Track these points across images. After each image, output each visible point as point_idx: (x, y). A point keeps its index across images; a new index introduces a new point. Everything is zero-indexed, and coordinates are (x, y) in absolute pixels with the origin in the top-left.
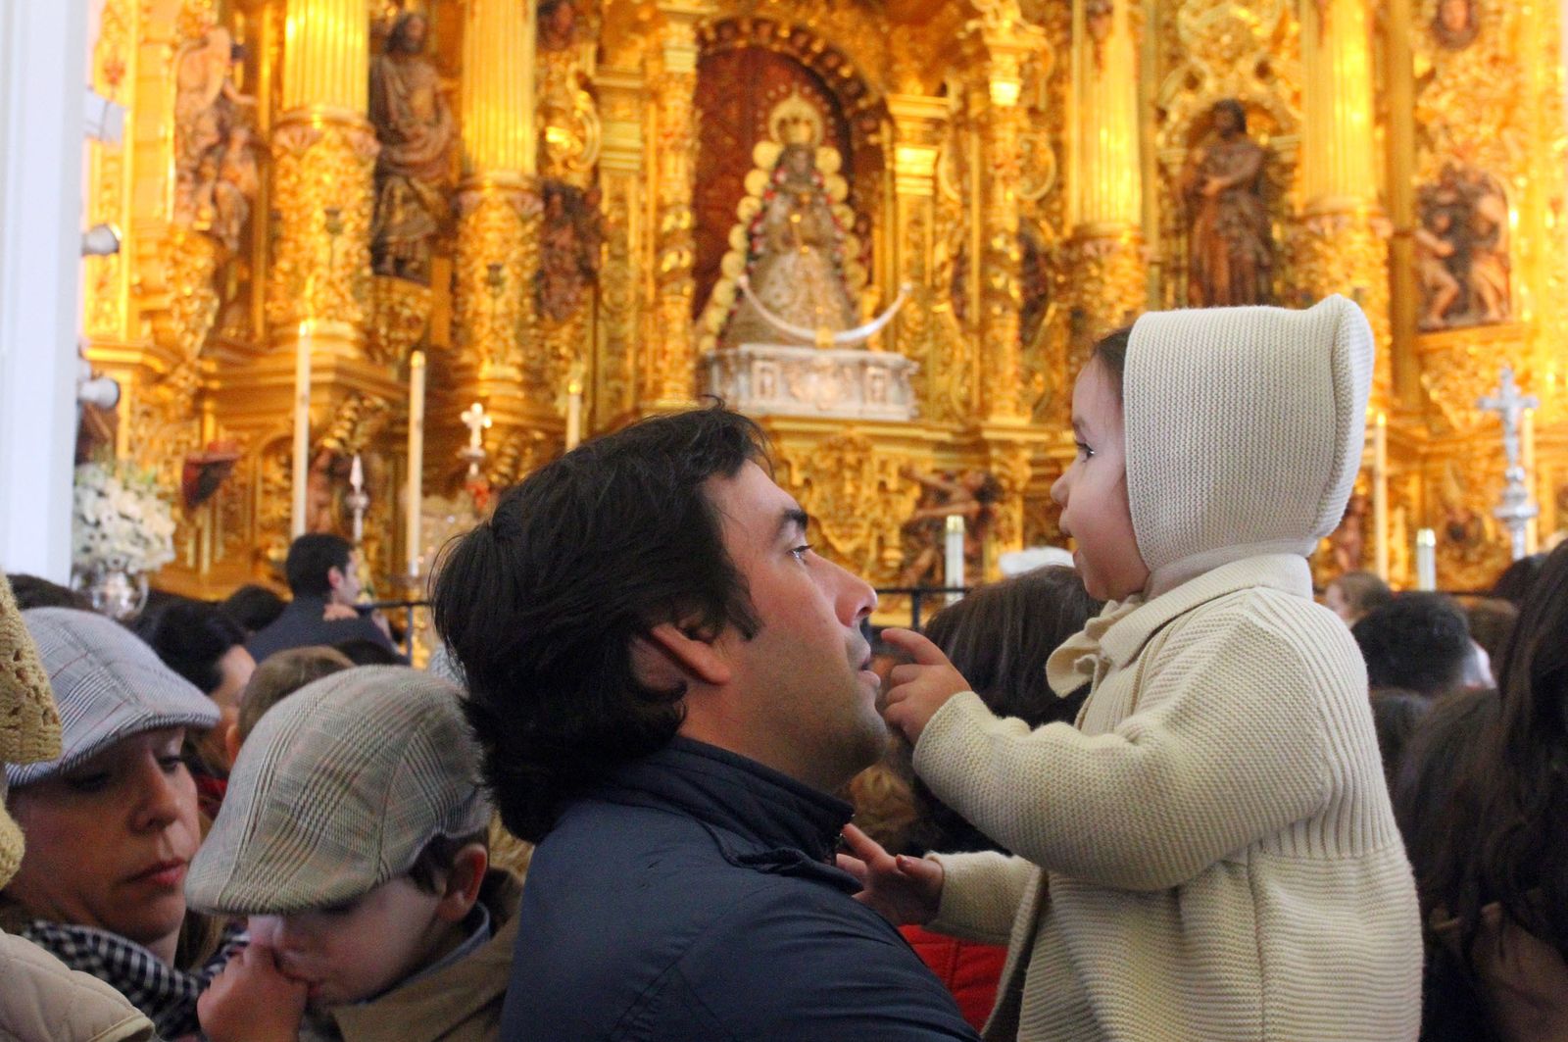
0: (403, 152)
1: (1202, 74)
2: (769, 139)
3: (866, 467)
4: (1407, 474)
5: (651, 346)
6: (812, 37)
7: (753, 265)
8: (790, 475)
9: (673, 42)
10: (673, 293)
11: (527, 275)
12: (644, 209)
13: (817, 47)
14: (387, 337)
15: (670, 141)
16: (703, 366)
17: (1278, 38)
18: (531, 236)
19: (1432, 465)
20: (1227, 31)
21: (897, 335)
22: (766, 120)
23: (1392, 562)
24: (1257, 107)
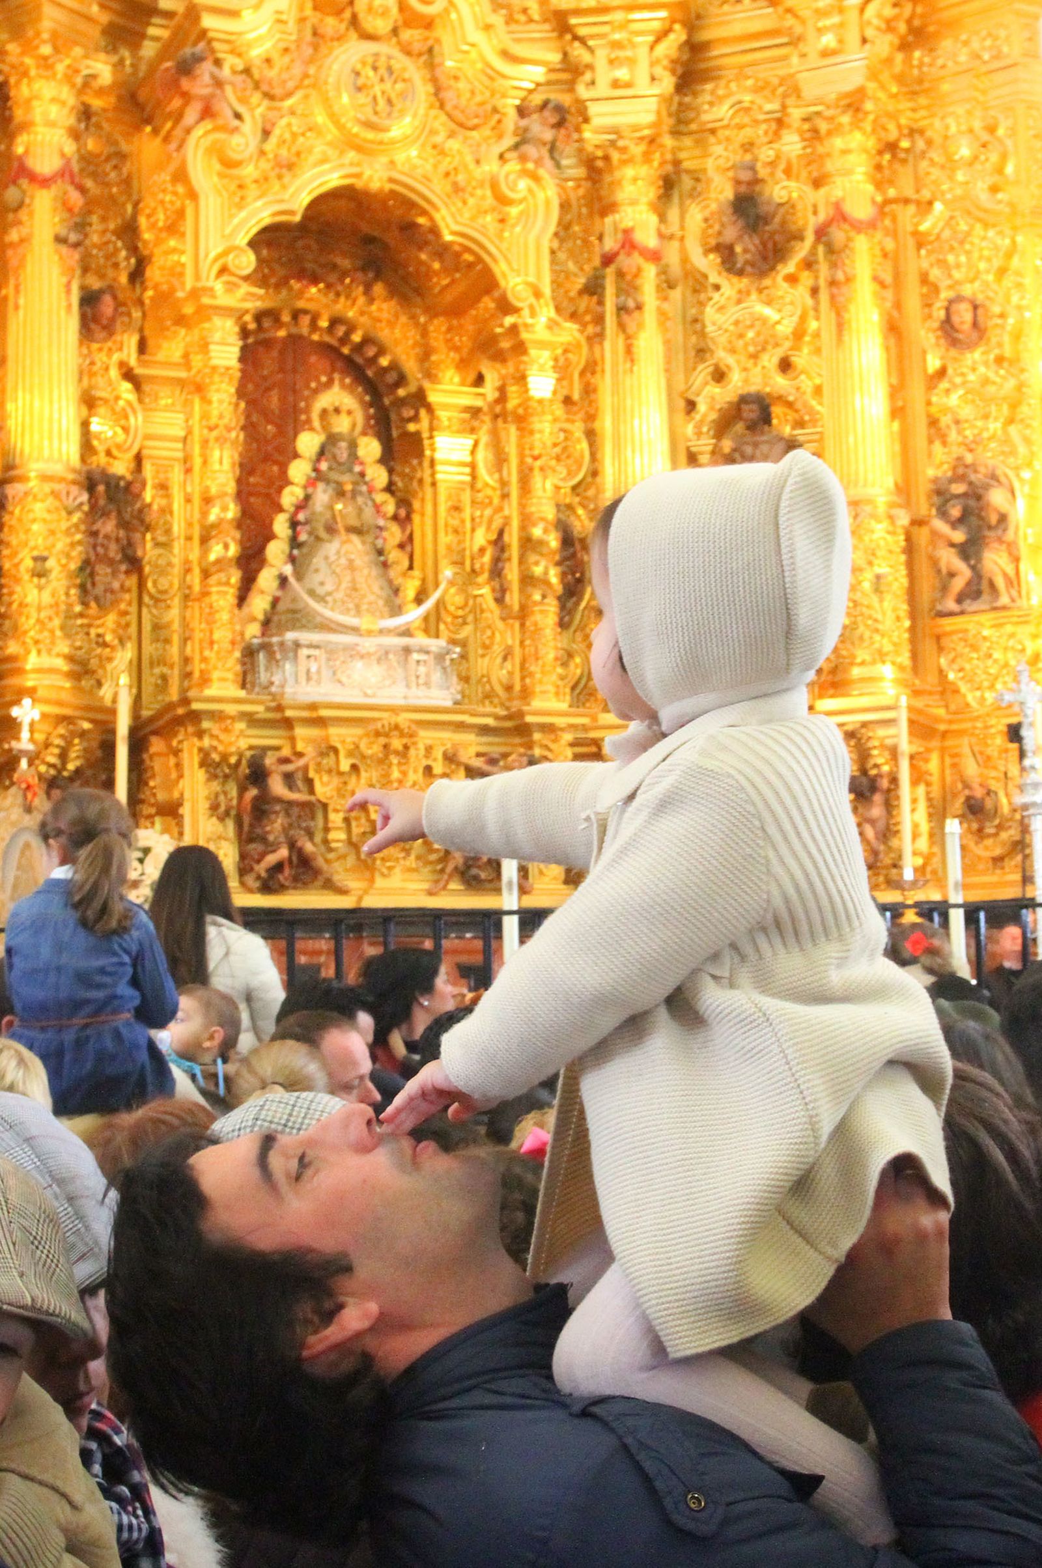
1: (728, 367)
2: (312, 429)
3: (412, 752)
4: (929, 750)
5: (198, 635)
6: (351, 329)
7: (295, 552)
8: (338, 763)
9: (217, 336)
10: (220, 584)
11: (73, 566)
12: (188, 500)
13: (357, 338)
15: (215, 433)
16: (250, 653)
17: (799, 334)
18: (76, 526)
19: (949, 743)
20: (752, 326)
21: (439, 619)
22: (307, 410)
23: (915, 836)
24: (781, 399)
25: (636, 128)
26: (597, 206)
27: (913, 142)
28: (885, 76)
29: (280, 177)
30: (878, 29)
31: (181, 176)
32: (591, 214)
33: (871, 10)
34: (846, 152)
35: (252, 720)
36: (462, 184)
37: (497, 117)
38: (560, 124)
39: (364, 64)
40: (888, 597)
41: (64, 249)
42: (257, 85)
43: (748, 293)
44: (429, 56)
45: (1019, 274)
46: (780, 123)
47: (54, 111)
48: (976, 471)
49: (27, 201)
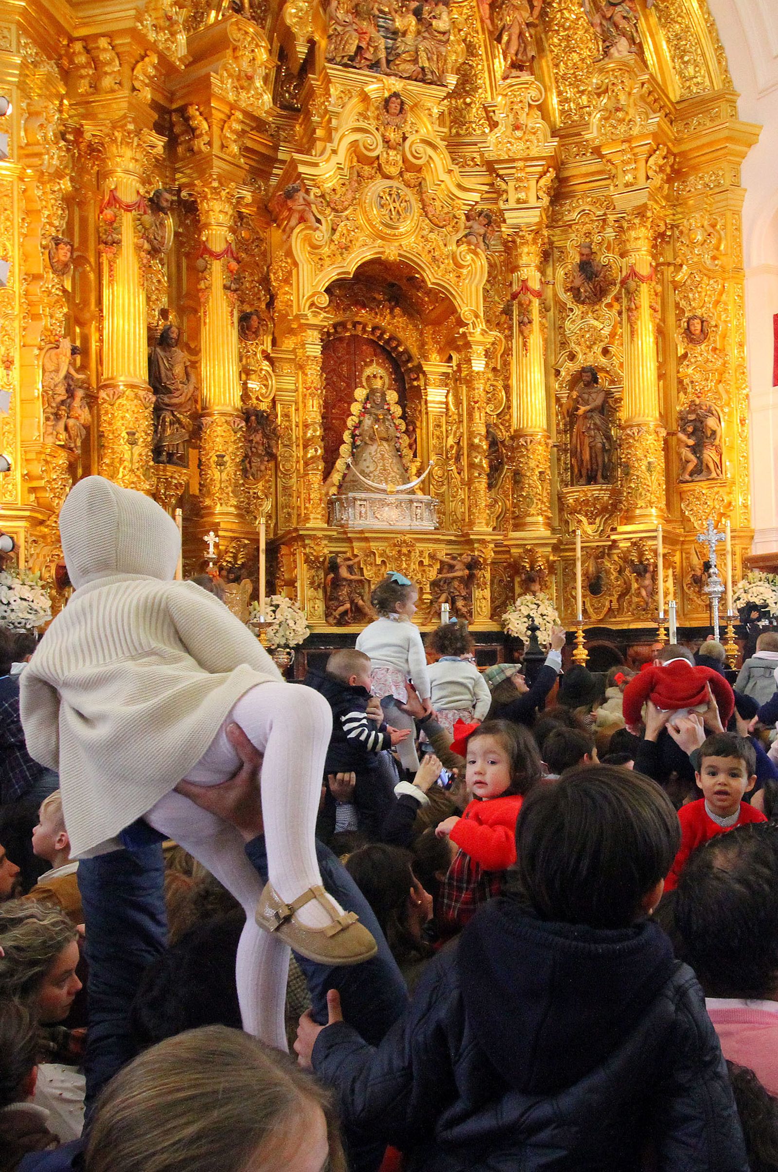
0: (170, 398)
1: (576, 353)
3: (413, 554)
4: (675, 551)
5: (303, 496)
6: (383, 332)
7: (354, 451)
8: (375, 560)
9: (310, 340)
10: (314, 469)
11: (238, 460)
12: (298, 425)
13: (386, 336)
14: (164, 494)
15: (309, 391)
16: (331, 503)
17: (613, 335)
18: (239, 439)
19: (686, 547)
20: (588, 331)
21: (429, 482)
23: (666, 594)
24: (603, 369)
25: (528, 225)
26: (510, 266)
27: (673, 233)
28: (659, 197)
29: (341, 254)
30: (656, 172)
31: (289, 253)
32: (507, 271)
33: (651, 161)
34: (636, 239)
35: (330, 539)
36: (437, 257)
37: (456, 220)
38: (489, 224)
39: (384, 192)
40: (654, 474)
41: (229, 293)
42: (328, 205)
43: (587, 313)
44: (419, 187)
45: (726, 304)
46: (604, 220)
47: (222, 217)
48: (701, 408)
49: (209, 266)
